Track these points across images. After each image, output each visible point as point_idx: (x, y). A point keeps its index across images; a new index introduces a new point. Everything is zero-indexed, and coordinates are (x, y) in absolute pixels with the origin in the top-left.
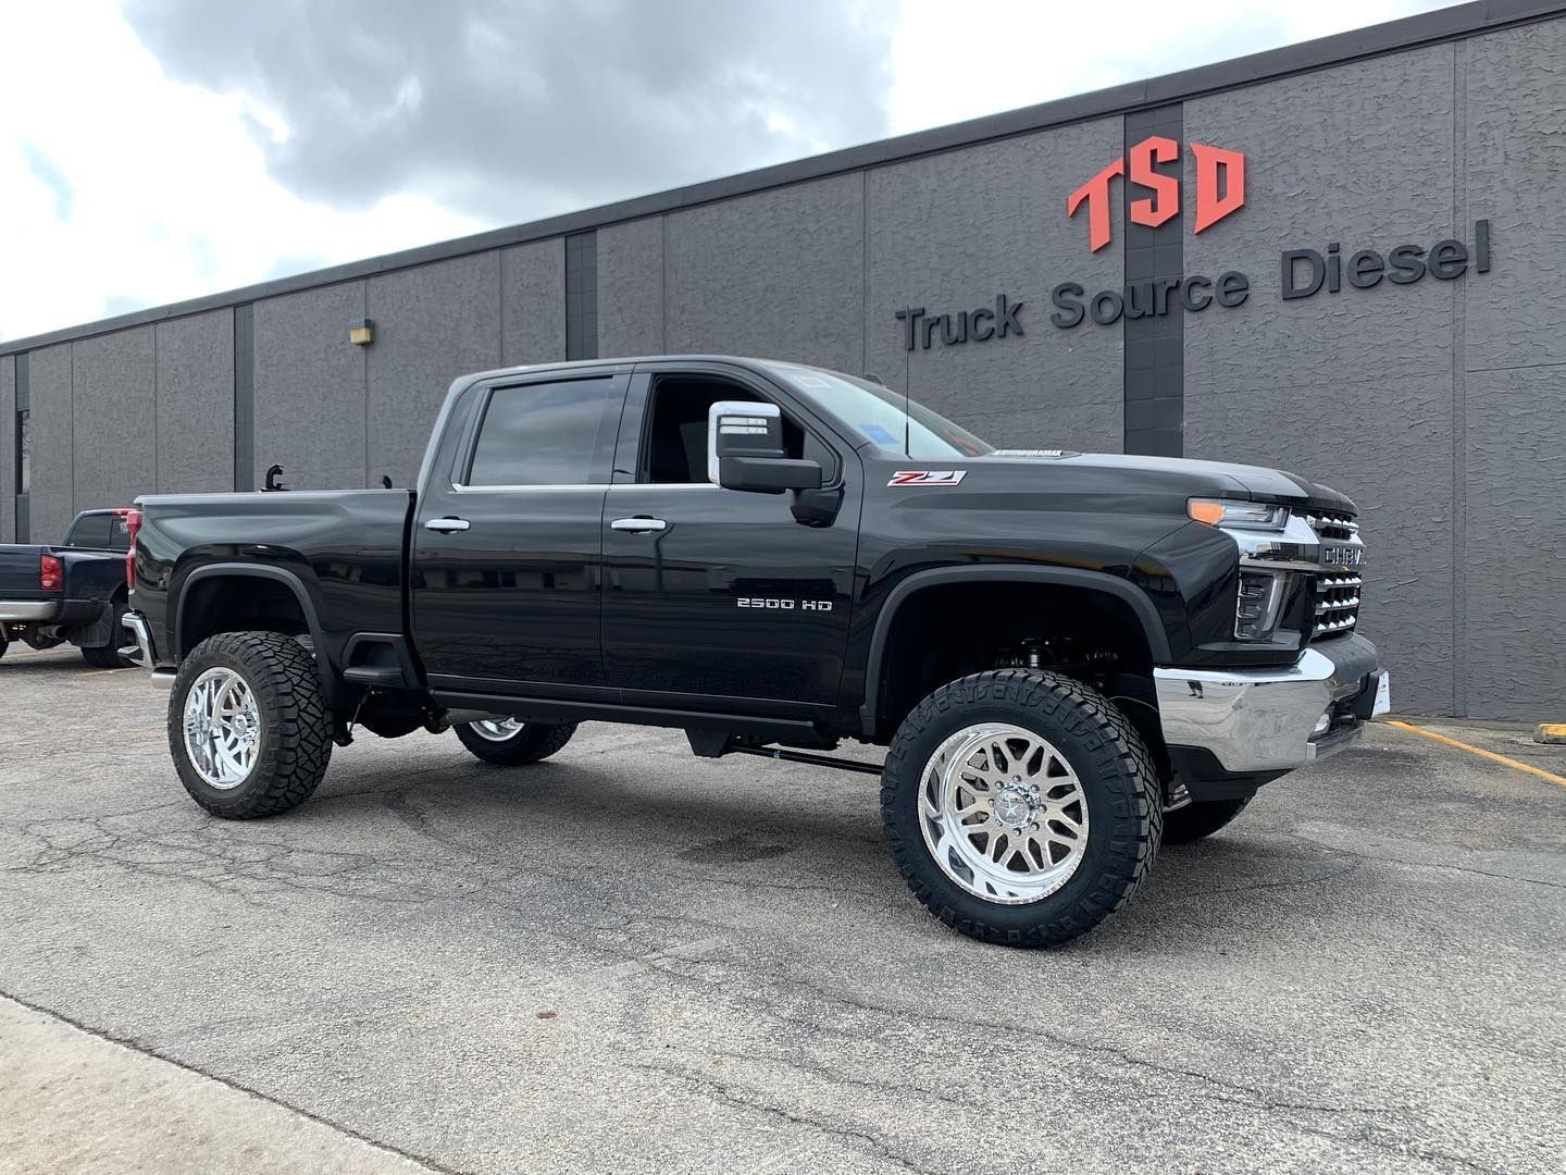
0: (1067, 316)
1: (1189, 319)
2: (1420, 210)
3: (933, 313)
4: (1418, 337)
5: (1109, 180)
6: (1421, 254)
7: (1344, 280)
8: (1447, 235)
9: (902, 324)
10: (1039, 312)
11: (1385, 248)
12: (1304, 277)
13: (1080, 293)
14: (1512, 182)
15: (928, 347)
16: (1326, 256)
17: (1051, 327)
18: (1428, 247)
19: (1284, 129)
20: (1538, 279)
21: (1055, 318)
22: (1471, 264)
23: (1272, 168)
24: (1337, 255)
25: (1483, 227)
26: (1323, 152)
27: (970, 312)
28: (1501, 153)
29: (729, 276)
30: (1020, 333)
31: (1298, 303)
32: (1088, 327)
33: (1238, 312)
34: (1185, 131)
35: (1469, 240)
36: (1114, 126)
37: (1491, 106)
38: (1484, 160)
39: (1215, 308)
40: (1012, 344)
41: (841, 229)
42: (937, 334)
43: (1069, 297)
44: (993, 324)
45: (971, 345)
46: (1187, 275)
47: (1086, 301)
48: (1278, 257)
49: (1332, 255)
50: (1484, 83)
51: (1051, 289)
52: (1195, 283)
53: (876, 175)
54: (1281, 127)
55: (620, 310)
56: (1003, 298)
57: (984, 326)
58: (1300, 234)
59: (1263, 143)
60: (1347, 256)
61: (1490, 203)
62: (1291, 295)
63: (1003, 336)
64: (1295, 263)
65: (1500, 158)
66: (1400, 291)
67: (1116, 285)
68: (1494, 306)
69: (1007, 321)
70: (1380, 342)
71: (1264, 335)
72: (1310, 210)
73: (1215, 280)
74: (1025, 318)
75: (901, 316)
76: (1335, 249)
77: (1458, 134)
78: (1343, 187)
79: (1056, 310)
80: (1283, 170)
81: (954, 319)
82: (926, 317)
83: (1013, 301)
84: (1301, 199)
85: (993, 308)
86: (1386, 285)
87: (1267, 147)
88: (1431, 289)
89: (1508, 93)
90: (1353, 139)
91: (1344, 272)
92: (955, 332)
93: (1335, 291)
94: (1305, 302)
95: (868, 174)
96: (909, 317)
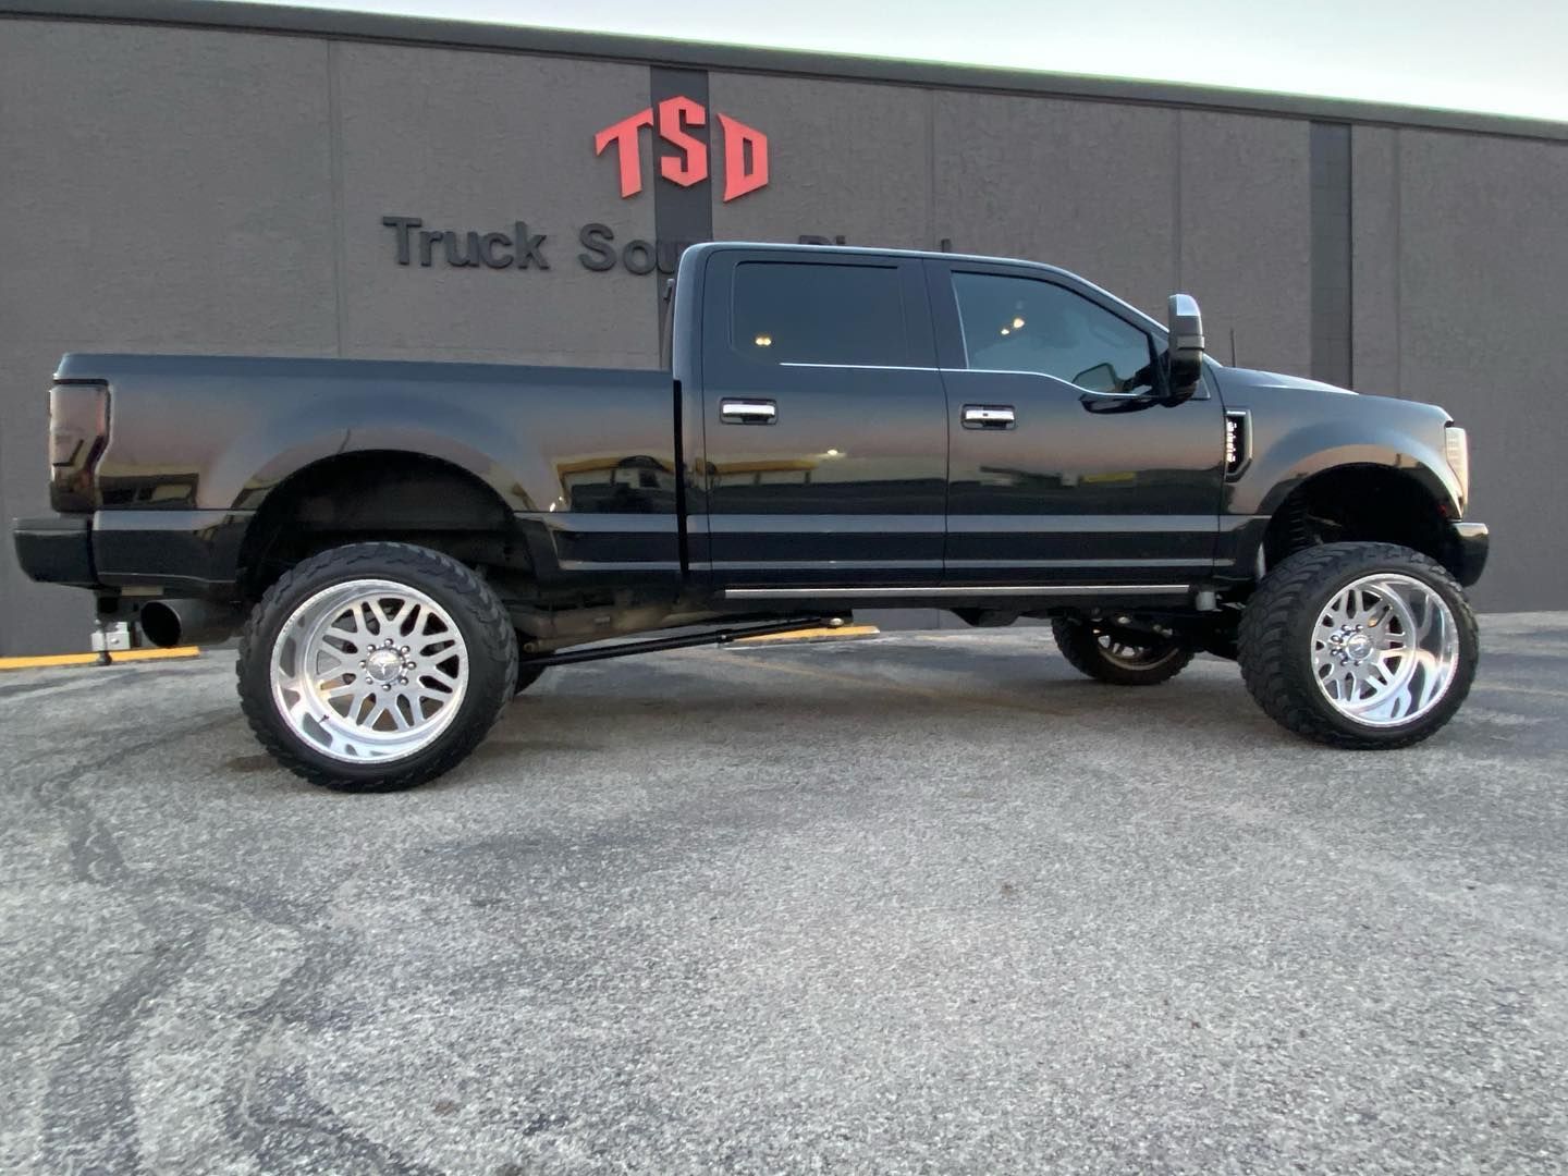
0: (597, 258)
3: (435, 225)
5: (639, 128)
9: (391, 233)
10: (563, 250)
13: (611, 236)
14: (964, 214)
15: (427, 263)
17: (578, 267)
19: (798, 123)
21: (582, 258)
23: (789, 157)
25: (946, 245)
26: (832, 153)
28: (959, 189)
30: (545, 267)
32: (618, 274)
34: (711, 99)
36: (642, 75)
37: (951, 150)
38: (946, 192)
40: (533, 275)
42: (439, 252)
43: (598, 238)
44: (511, 251)
45: (484, 273)
47: (617, 246)
51: (579, 227)
53: (348, 49)
56: (520, 227)
57: (499, 252)
58: (816, 222)
61: (950, 227)
63: (523, 267)
65: (958, 194)
67: (649, 237)
69: (528, 253)
72: (821, 203)
74: (547, 252)
75: (390, 223)
79: (584, 251)
81: (462, 240)
82: (422, 229)
83: (533, 231)
85: (511, 235)
92: (463, 253)
95: (333, 45)
96: (400, 226)
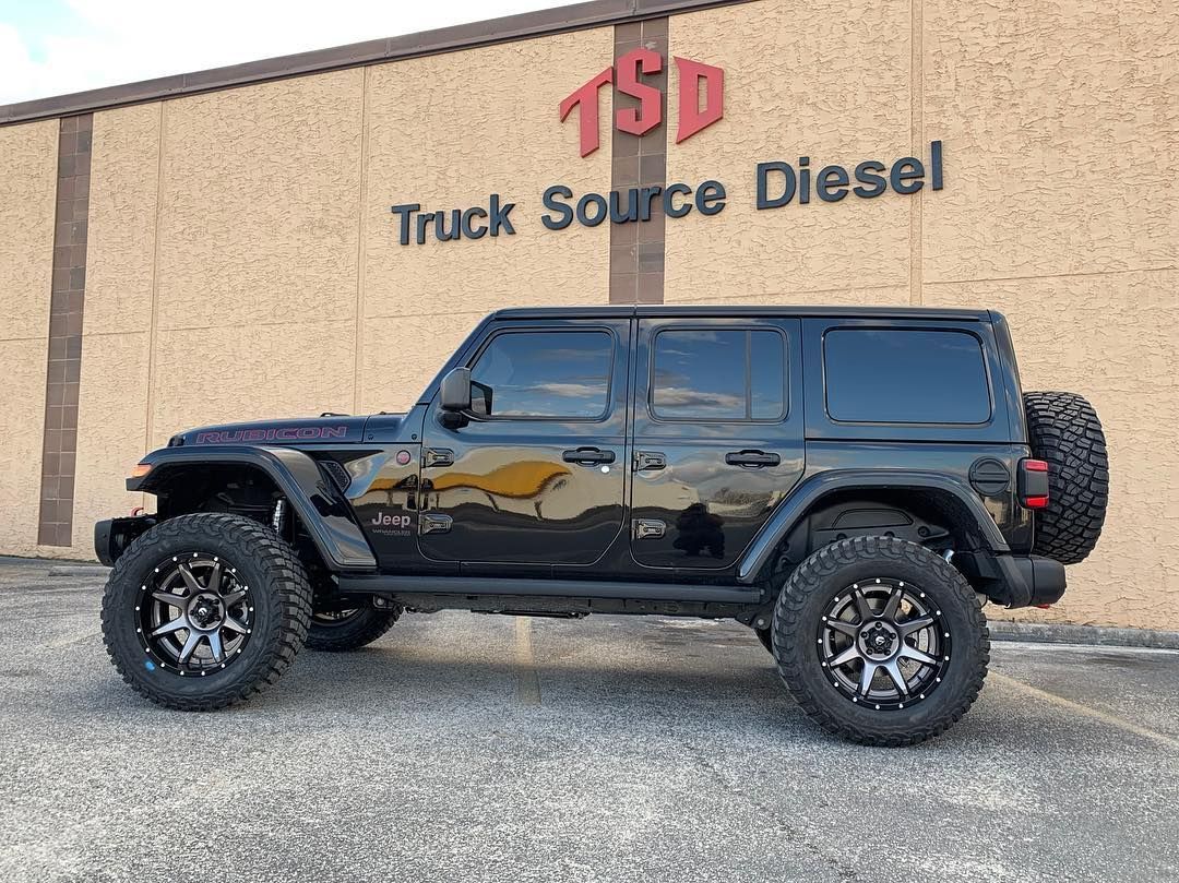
0: (557, 217)
1: (670, 223)
2: (883, 129)
3: (430, 208)
4: (879, 249)
5: (598, 87)
6: (883, 169)
7: (813, 193)
8: (906, 153)
9: (398, 218)
10: (527, 217)
11: (850, 166)
12: (776, 186)
13: (569, 194)
14: (962, 107)
15: (422, 241)
16: (797, 170)
17: (542, 228)
18: (889, 163)
19: (761, 47)
20: (985, 200)
21: (546, 220)
22: (928, 180)
23: (749, 84)
24: (807, 168)
25: (937, 147)
26: (795, 70)
27: (464, 210)
28: (953, 78)
29: (225, 164)
30: (512, 232)
31: (769, 213)
32: (576, 227)
33: (715, 219)
34: (670, 44)
35: (926, 159)
36: (605, 36)
37: (944, 37)
38: (938, 86)
39: (695, 215)
40: (503, 241)
41: (339, 123)
42: (431, 228)
43: (559, 199)
44: (486, 222)
45: (464, 241)
46: (669, 184)
47: (573, 203)
48: (754, 170)
49: (802, 168)
50: (938, 15)
51: (542, 191)
52: (677, 189)
53: (375, 70)
54: (757, 46)
55: (112, 194)
56: (495, 199)
57: (477, 223)
58: (773, 148)
59: (741, 60)
60: (815, 170)
61: (943, 126)
62: (763, 204)
63: (495, 234)
64: (769, 174)
65: (952, 85)
66: (865, 206)
67: (605, 192)
68: (946, 222)
69: (500, 217)
70: (844, 253)
71: (739, 243)
72: (783, 126)
73: (695, 189)
74: (513, 217)
75: (395, 210)
76: (805, 161)
77: (915, 62)
78: (814, 104)
79: (547, 212)
80: (759, 86)
81: (449, 218)
82: (420, 213)
83: (504, 201)
84: (776, 114)
85: (486, 207)
86: (851, 199)
87: (745, 64)
88: (891, 202)
89: (960, 26)
90: (822, 60)
91: (813, 185)
92: (448, 228)
93: (805, 201)
94: (779, 212)
95: (369, 69)
96: (404, 212)
